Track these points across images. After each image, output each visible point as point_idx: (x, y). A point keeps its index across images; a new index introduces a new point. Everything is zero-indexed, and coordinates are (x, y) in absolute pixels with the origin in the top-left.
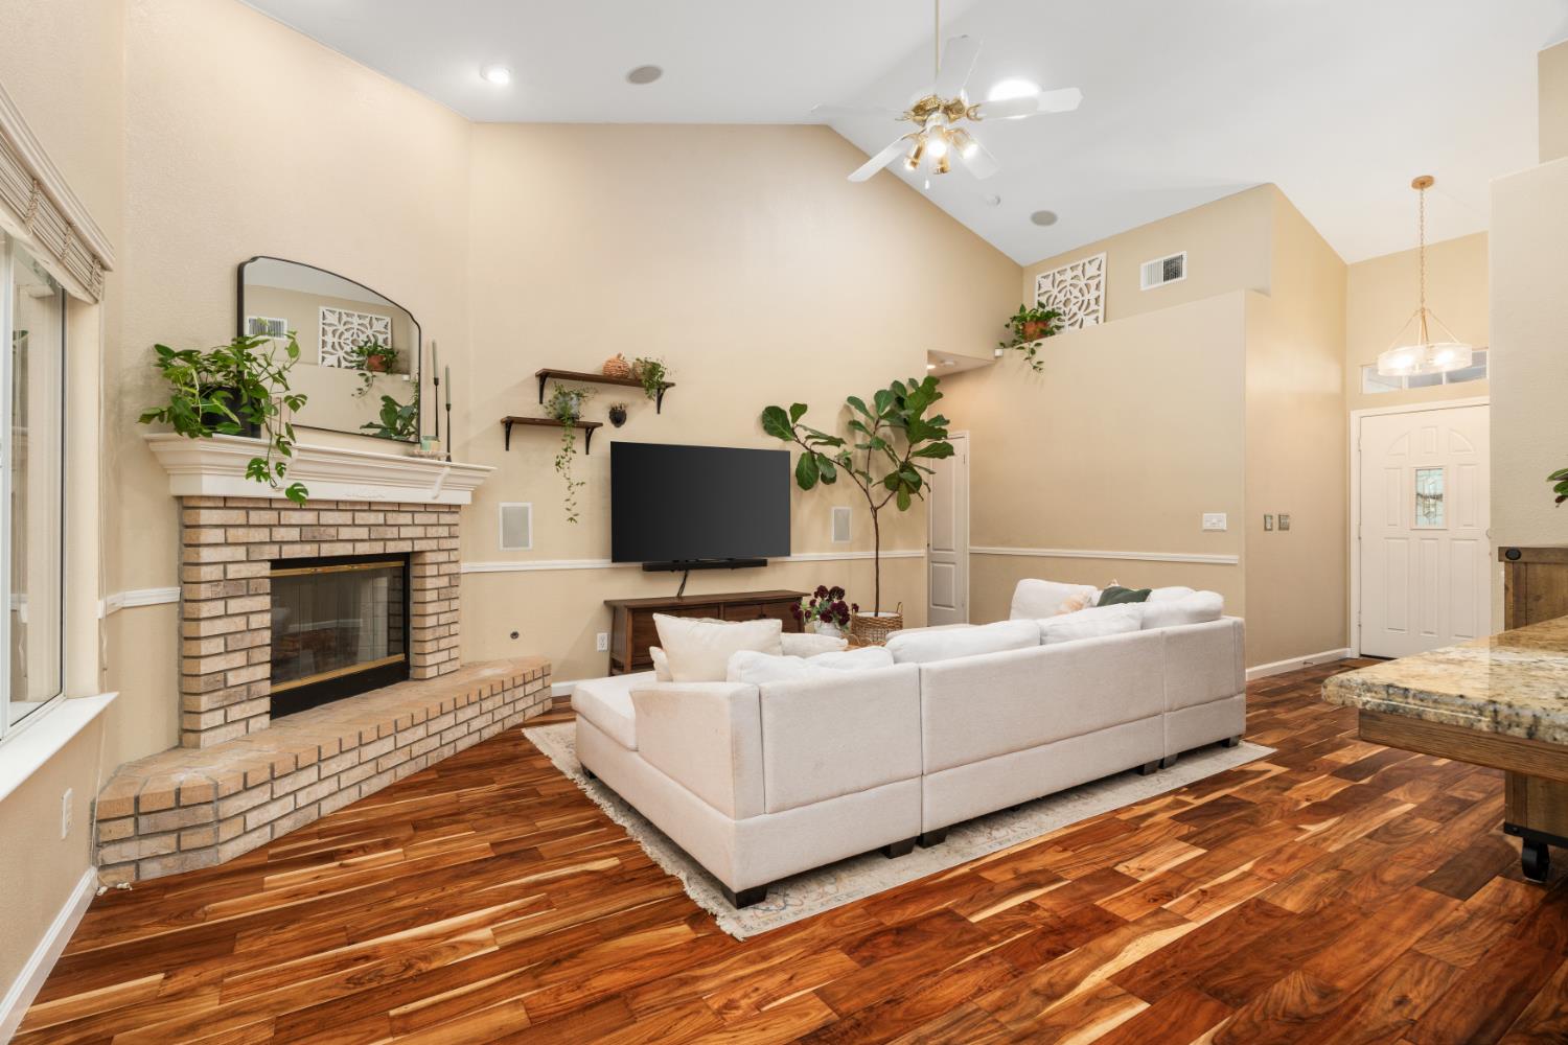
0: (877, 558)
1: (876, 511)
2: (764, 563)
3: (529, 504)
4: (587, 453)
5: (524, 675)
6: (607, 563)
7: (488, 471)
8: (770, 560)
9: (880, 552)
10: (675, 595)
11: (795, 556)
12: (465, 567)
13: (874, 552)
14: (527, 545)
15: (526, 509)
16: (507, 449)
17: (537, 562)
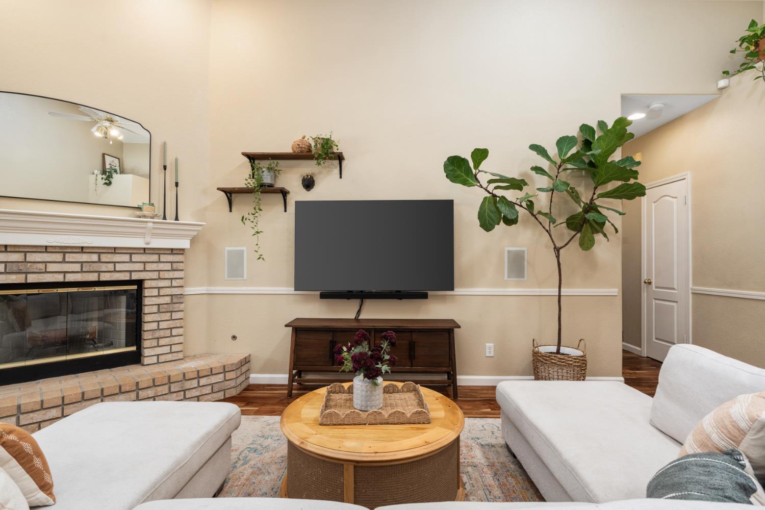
0: (560, 296)
1: (558, 251)
2: (424, 296)
3: (244, 248)
4: (285, 211)
5: (224, 366)
6: (291, 290)
7: (201, 225)
8: (430, 293)
9: (562, 289)
10: (354, 317)
11: (458, 291)
12: (188, 290)
13: (557, 290)
14: (243, 277)
15: (243, 251)
16: (231, 211)
17: (249, 288)
